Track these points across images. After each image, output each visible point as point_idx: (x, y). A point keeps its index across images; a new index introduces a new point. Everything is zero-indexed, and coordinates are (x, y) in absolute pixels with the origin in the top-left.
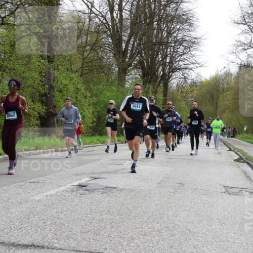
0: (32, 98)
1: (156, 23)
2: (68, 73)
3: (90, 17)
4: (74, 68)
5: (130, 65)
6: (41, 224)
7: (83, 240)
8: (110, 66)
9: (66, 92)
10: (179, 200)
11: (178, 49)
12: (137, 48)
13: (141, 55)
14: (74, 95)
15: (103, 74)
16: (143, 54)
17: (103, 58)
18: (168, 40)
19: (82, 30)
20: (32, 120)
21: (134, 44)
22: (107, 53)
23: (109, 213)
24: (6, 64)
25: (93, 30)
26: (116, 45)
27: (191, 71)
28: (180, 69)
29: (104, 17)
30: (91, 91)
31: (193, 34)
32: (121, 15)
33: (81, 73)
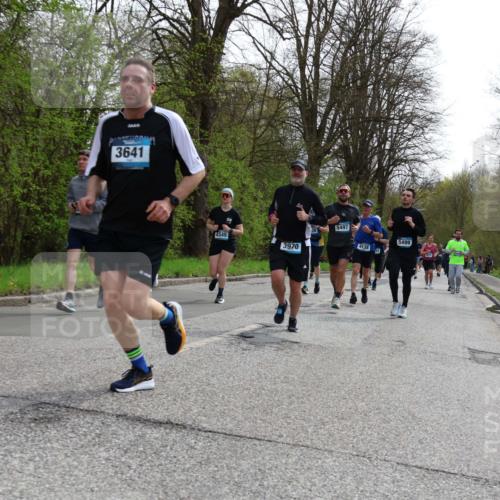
1: (371, 87)
2: (231, 160)
3: (268, 75)
4: (240, 153)
5: (328, 152)
6: (182, 390)
7: (246, 419)
8: (295, 152)
10: (397, 367)
11: (404, 129)
12: (340, 126)
13: (346, 137)
15: (284, 164)
16: (349, 136)
17: (286, 139)
18: (389, 115)
19: (255, 94)
21: (335, 118)
22: (292, 131)
23: (286, 380)
25: (271, 94)
26: (307, 119)
27: (424, 165)
28: (406, 161)
29: (290, 76)
30: (264, 189)
31: (430, 107)
32: (317, 74)
33: (251, 161)
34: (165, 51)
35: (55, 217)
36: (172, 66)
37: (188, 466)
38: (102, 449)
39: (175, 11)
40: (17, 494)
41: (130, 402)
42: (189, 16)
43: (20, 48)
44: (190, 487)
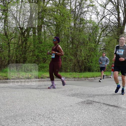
24: (107, 48)
34: (112, 29)
35: (90, 63)
36: (114, 32)
37: (118, 115)
38: (100, 110)
39: (114, 21)
40: (84, 117)
41: (106, 101)
42: (117, 22)
43: (84, 31)
44: (119, 120)
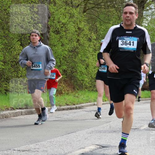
0: (20, 40)
2: (68, 8)
4: (76, 2)
9: (64, 33)
14: (75, 37)
15: (113, 9)
20: (21, 69)
30: (96, 31)
33: (85, 8)
